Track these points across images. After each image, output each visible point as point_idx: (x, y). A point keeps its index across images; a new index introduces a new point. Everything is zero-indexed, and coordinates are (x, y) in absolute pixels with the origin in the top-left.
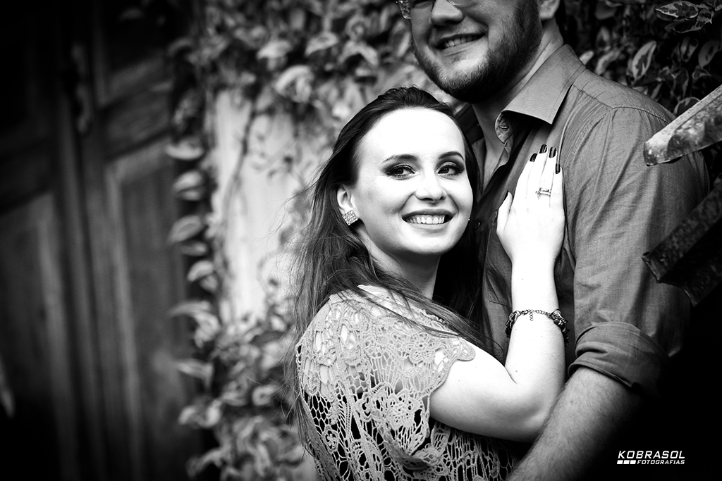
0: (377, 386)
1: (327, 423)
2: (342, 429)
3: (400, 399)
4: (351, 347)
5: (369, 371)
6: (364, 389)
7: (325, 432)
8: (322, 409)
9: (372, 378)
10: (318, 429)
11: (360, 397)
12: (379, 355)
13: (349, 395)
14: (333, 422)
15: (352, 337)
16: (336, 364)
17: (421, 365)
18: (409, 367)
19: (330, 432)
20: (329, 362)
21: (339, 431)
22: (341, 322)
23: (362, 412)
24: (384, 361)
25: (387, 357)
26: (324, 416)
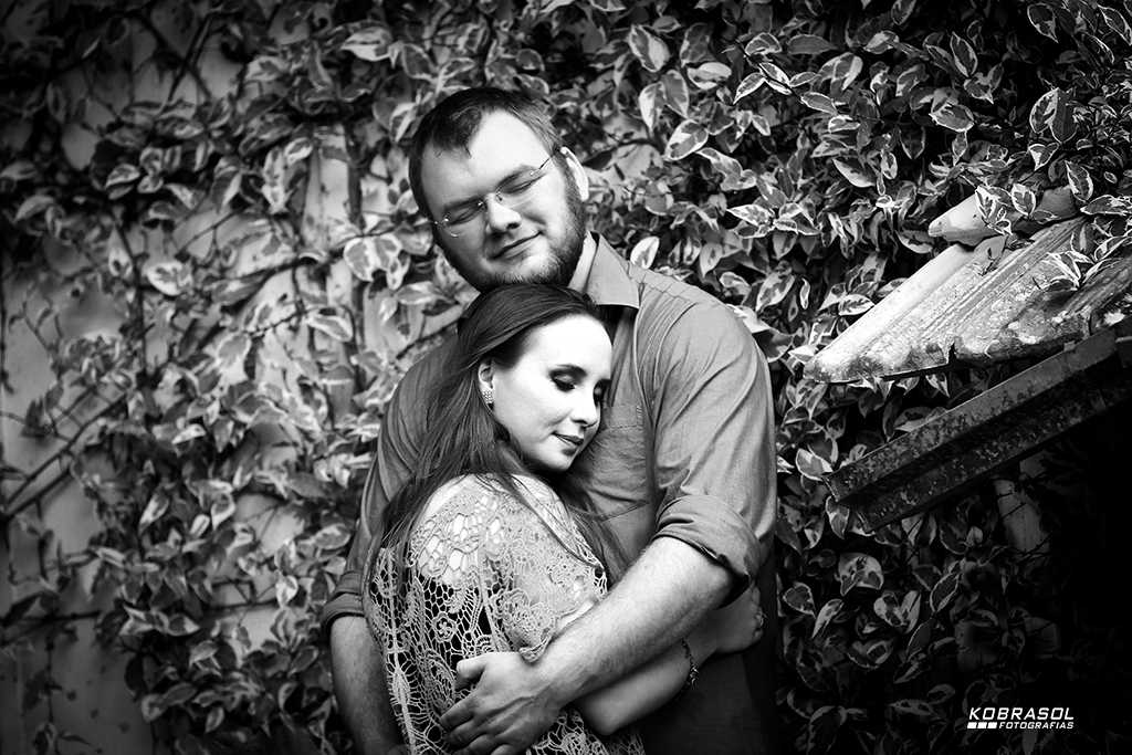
0: (514, 590)
1: (443, 609)
2: (464, 621)
3: (533, 612)
4: (497, 541)
5: (508, 573)
6: (501, 585)
7: (437, 619)
8: (439, 593)
9: (511, 582)
10: (428, 613)
11: (495, 592)
12: (524, 560)
13: (484, 589)
14: (452, 611)
15: (502, 533)
16: (476, 552)
17: (560, 585)
18: (549, 582)
19: (444, 620)
20: (467, 549)
21: (459, 621)
22: (496, 515)
23: (495, 608)
24: (527, 568)
25: (533, 565)
26: (440, 602)
